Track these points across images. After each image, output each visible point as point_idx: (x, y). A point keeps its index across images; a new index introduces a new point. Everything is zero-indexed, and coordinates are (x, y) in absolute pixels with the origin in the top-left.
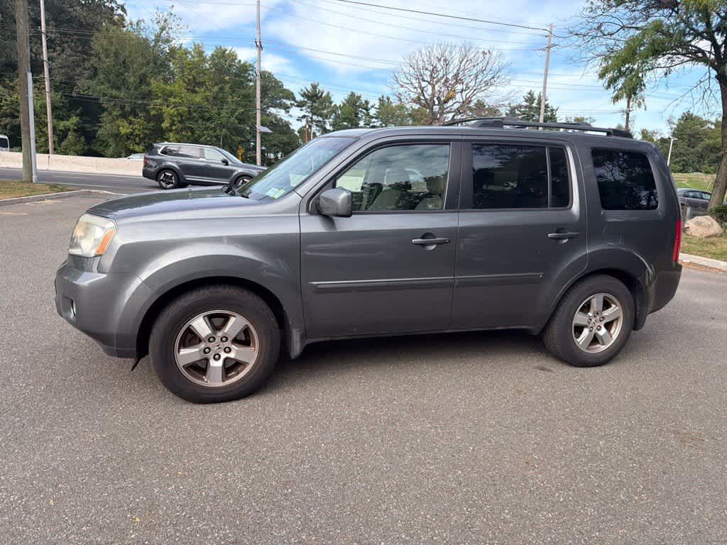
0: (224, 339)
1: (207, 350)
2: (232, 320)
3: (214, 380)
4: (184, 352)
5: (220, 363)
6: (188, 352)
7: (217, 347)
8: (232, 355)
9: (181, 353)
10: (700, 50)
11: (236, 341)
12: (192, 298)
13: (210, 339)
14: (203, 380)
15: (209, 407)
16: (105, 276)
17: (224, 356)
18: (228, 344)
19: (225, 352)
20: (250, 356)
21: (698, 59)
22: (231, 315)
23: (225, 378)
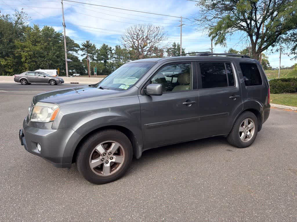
0: (110, 154)
1: (103, 159)
2: (113, 145)
3: (106, 173)
4: (93, 161)
5: (108, 165)
6: (95, 161)
7: (107, 158)
8: (114, 160)
9: (92, 162)
10: (242, 26)
11: (115, 154)
12: (97, 136)
13: (104, 154)
14: (101, 173)
15: (105, 185)
16: (56, 130)
17: (110, 161)
18: (112, 155)
19: (110, 159)
20: (121, 160)
21: (242, 29)
22: (112, 142)
23: (111, 171)
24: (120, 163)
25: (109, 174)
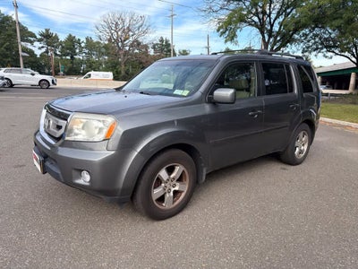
0: (173, 180)
1: (165, 188)
2: (177, 169)
4: (156, 191)
5: (171, 194)
7: (170, 185)
9: (154, 193)
10: (254, 21)
11: (178, 180)
13: (167, 181)
14: (163, 206)
16: (113, 152)
18: (174, 182)
19: (173, 187)
22: (176, 166)
23: (174, 202)
24: (183, 191)
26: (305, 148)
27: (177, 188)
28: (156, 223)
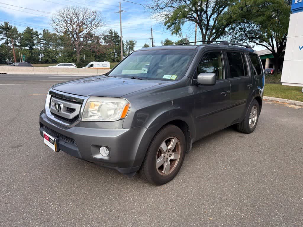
0: (169, 150)
1: (164, 158)
5: (169, 163)
6: (159, 160)
7: (167, 155)
9: (157, 162)
11: (173, 151)
13: (166, 152)
14: (163, 172)
16: (128, 130)
18: (171, 153)
19: (170, 157)
20: (178, 156)
22: (172, 139)
24: (177, 160)
25: (169, 173)
26: (255, 119)
27: (172, 158)
28: (158, 188)
